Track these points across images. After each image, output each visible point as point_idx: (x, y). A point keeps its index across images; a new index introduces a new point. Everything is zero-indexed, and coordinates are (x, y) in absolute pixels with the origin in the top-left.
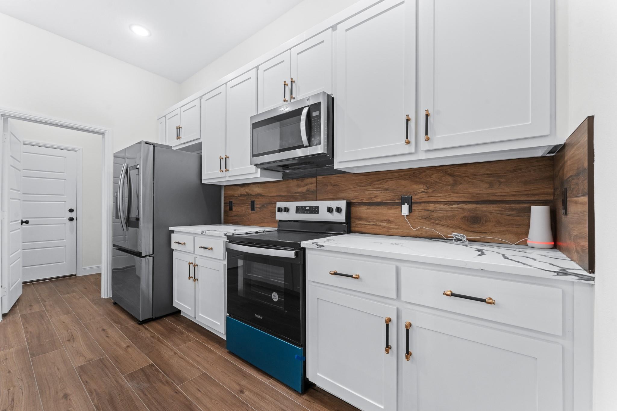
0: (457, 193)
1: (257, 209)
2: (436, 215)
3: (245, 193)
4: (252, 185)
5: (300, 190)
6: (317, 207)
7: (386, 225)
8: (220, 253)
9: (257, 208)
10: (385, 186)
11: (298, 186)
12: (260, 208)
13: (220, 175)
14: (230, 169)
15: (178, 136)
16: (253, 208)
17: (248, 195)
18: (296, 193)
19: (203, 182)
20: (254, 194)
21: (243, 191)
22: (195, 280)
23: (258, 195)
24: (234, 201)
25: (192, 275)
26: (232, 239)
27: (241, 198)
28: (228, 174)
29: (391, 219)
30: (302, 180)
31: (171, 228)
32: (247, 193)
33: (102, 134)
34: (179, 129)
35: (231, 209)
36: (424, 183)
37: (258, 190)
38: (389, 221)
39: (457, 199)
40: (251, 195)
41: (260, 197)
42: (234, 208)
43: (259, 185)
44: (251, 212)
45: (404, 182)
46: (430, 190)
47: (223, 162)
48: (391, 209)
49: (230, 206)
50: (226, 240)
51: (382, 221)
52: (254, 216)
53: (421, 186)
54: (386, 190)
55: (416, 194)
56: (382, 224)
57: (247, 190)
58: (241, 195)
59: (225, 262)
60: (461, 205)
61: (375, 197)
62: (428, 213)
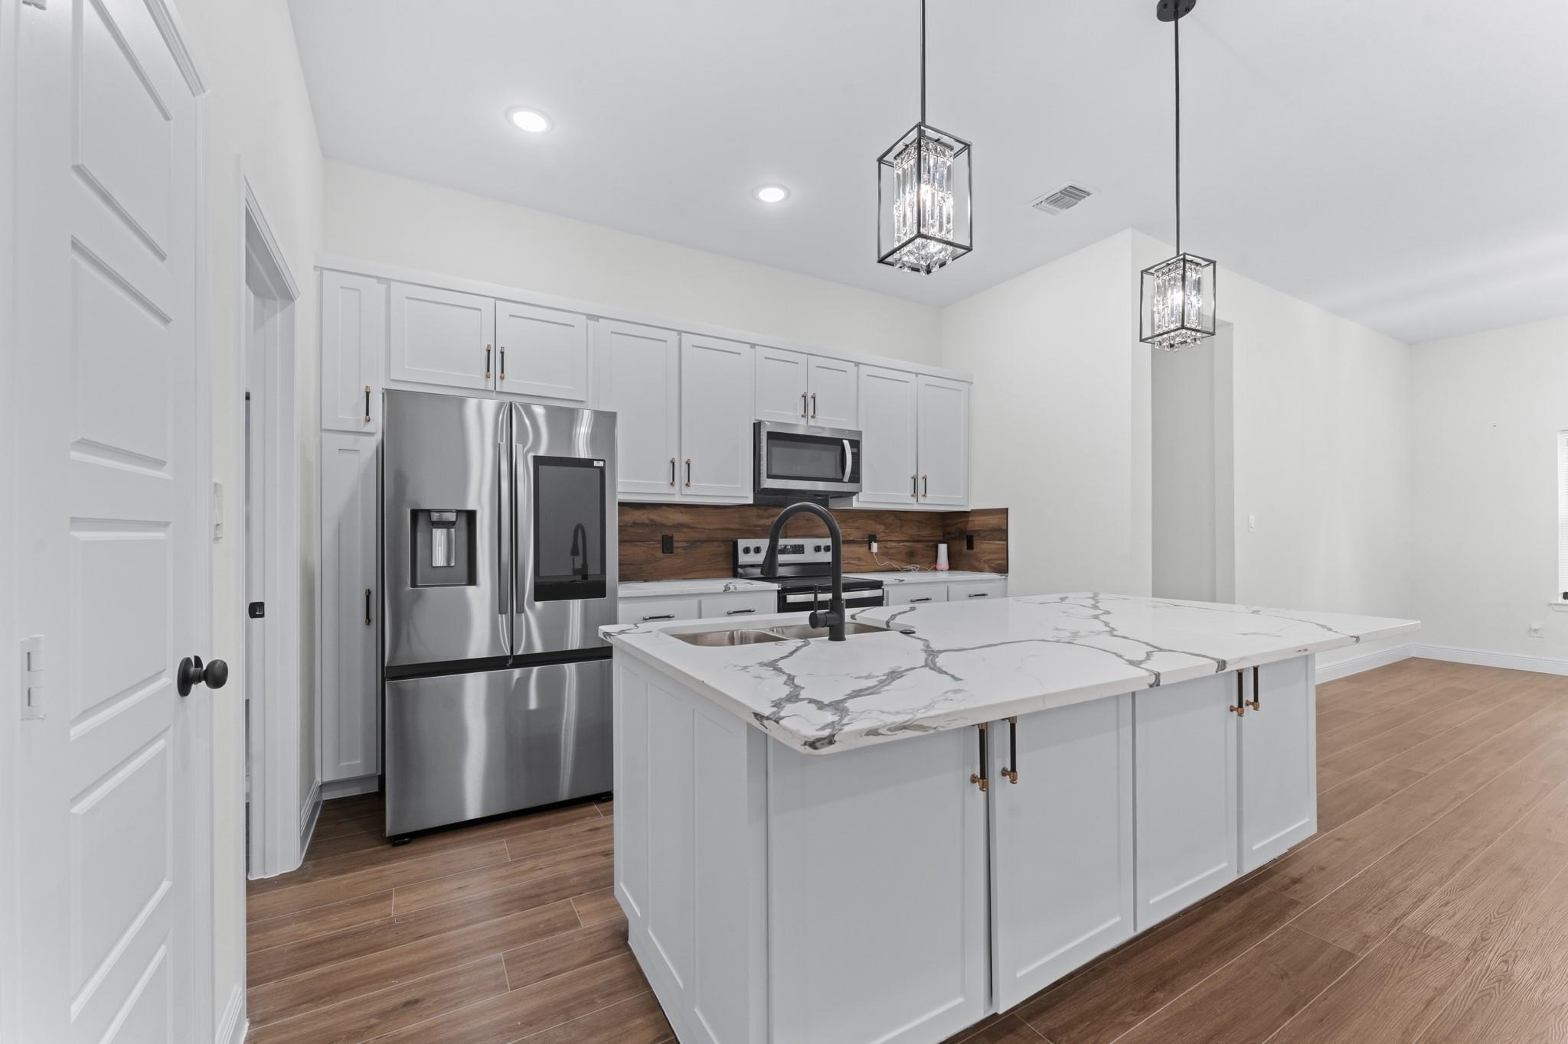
0: (902, 533)
1: (678, 550)
2: (892, 551)
3: (647, 522)
4: (664, 508)
5: (762, 522)
6: (802, 547)
7: (857, 562)
9: (677, 547)
10: (856, 524)
11: (759, 517)
12: (685, 548)
16: (667, 549)
17: (657, 525)
18: (755, 526)
20: (670, 524)
21: (639, 516)
23: (679, 526)
27: (633, 530)
29: (862, 557)
30: (766, 510)
32: (652, 520)
36: (884, 524)
37: (679, 517)
38: (859, 559)
39: (902, 539)
40: (663, 525)
41: (685, 530)
43: (684, 510)
44: (662, 555)
45: (870, 522)
46: (887, 531)
48: (861, 547)
51: (854, 559)
52: (671, 562)
53: (882, 526)
54: (858, 528)
55: (879, 534)
56: (854, 562)
57: (653, 517)
58: (635, 524)
60: (905, 543)
61: (849, 534)
62: (886, 550)
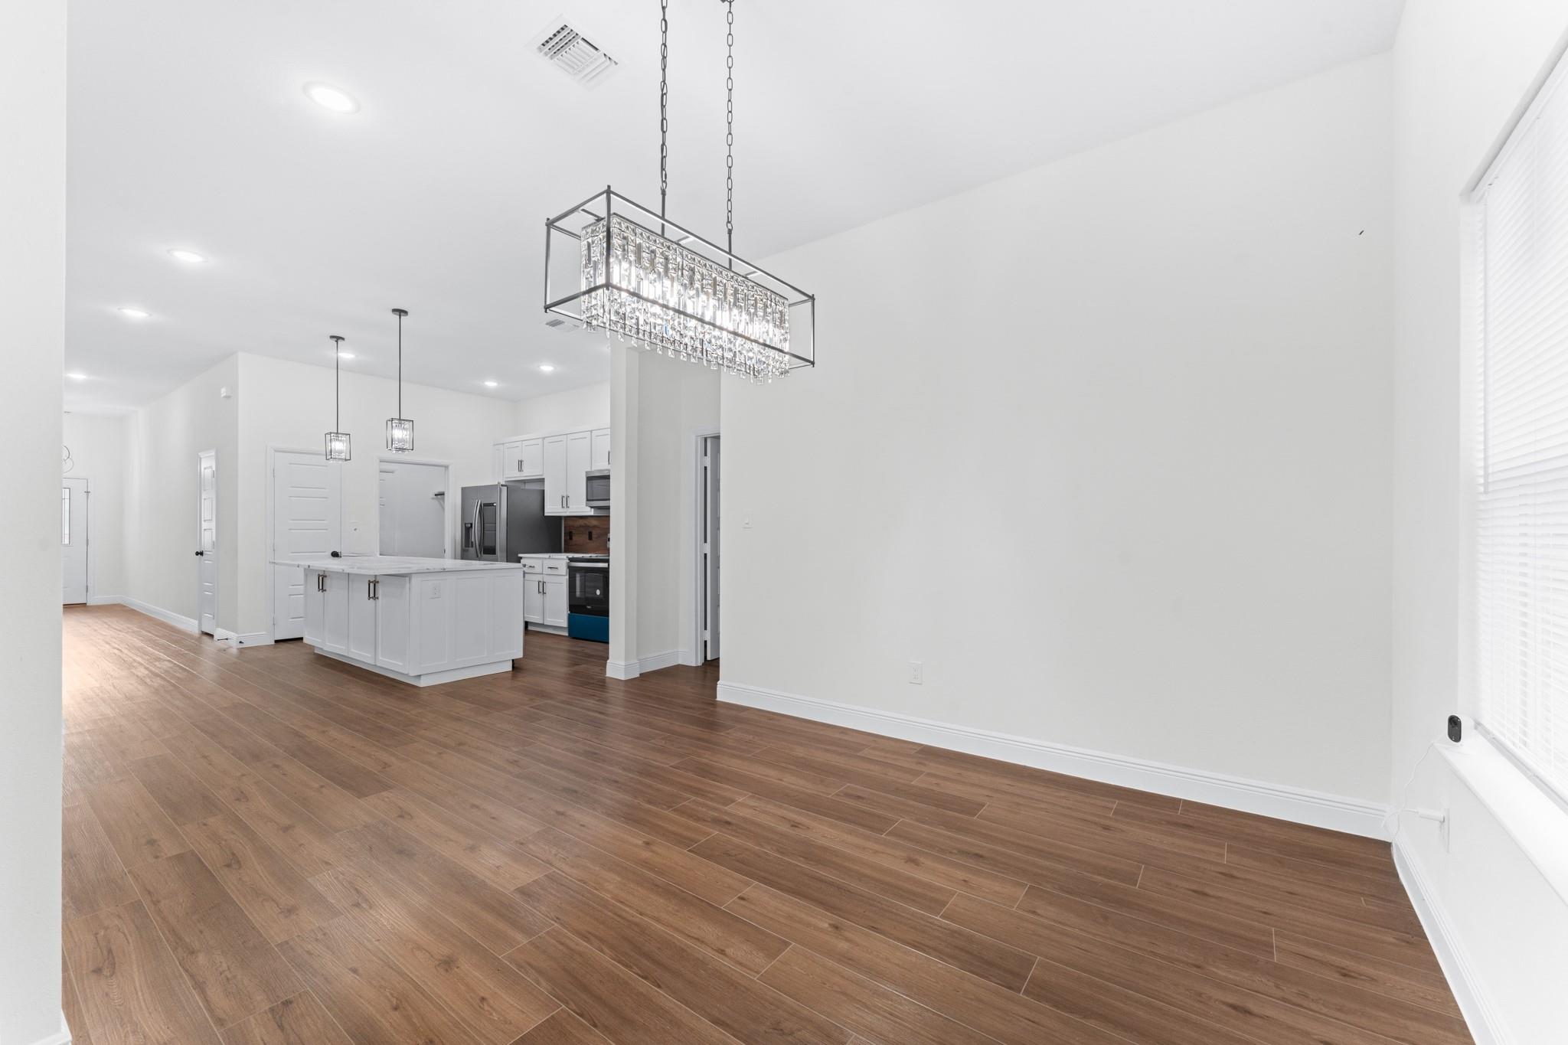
4: (589, 518)
8: (563, 570)
9: (594, 537)
12: (596, 538)
13: (562, 510)
14: (570, 507)
15: (520, 469)
16: (590, 538)
17: (586, 527)
19: (546, 514)
20: (591, 526)
21: (581, 522)
22: (544, 593)
23: (595, 527)
24: (574, 532)
25: (541, 590)
26: (572, 560)
27: (580, 529)
28: (569, 510)
31: (520, 555)
32: (585, 524)
33: (446, 467)
34: (521, 462)
35: (571, 539)
37: (594, 522)
40: (589, 526)
41: (596, 529)
42: (574, 538)
43: (595, 518)
44: (588, 541)
47: (565, 499)
49: (570, 535)
50: (568, 561)
52: (592, 544)
57: (586, 522)
58: (581, 526)
59: (567, 577)
